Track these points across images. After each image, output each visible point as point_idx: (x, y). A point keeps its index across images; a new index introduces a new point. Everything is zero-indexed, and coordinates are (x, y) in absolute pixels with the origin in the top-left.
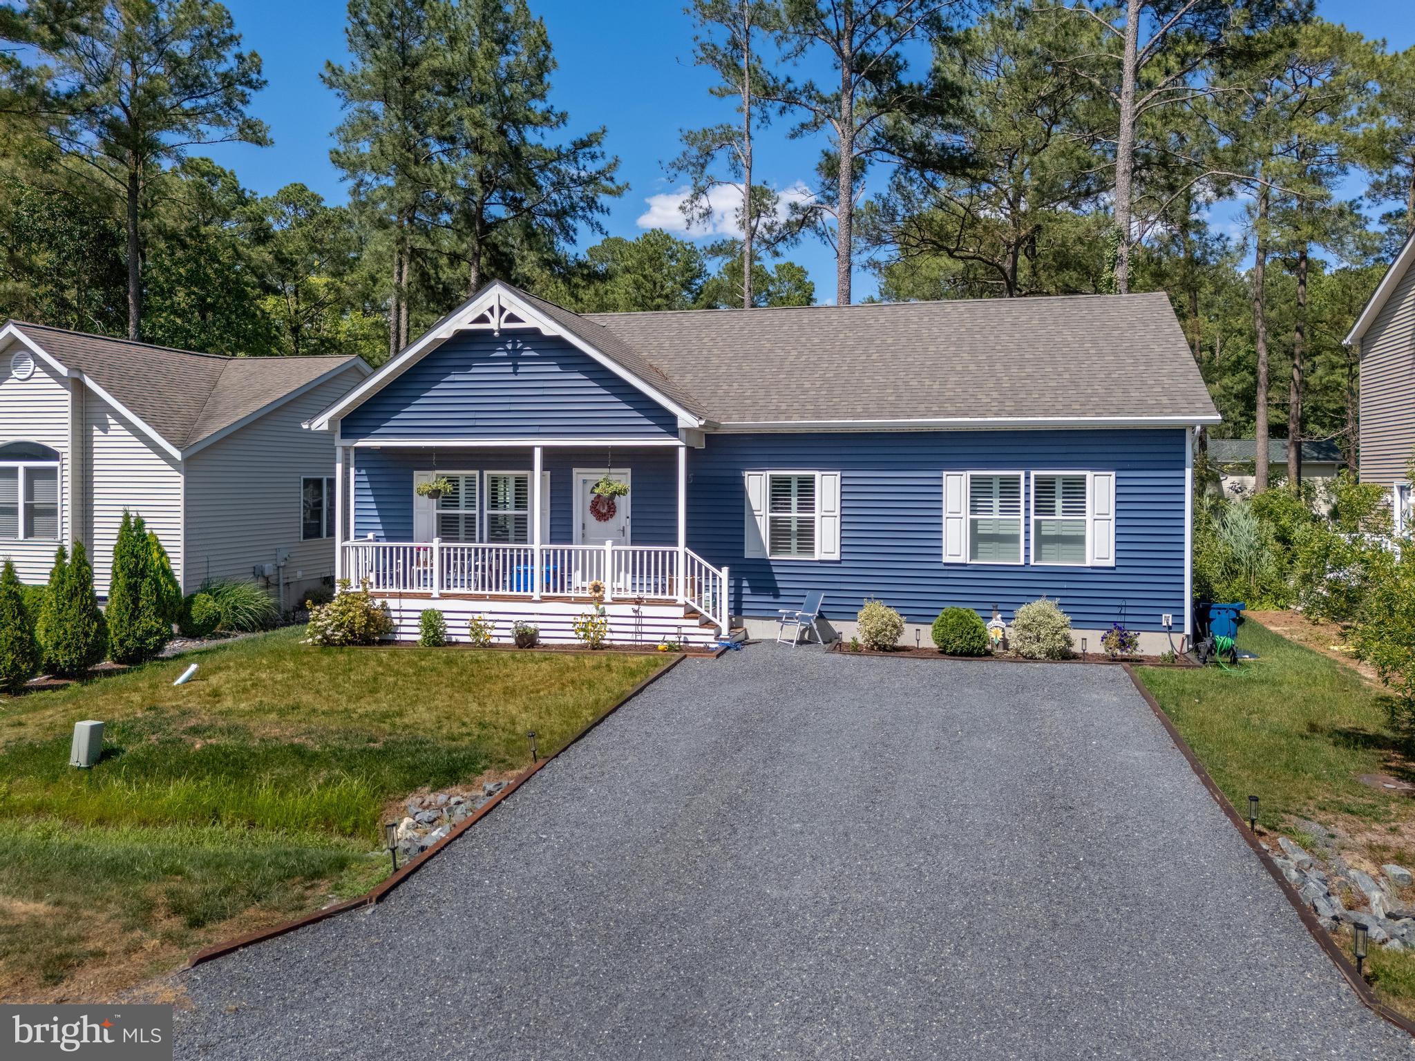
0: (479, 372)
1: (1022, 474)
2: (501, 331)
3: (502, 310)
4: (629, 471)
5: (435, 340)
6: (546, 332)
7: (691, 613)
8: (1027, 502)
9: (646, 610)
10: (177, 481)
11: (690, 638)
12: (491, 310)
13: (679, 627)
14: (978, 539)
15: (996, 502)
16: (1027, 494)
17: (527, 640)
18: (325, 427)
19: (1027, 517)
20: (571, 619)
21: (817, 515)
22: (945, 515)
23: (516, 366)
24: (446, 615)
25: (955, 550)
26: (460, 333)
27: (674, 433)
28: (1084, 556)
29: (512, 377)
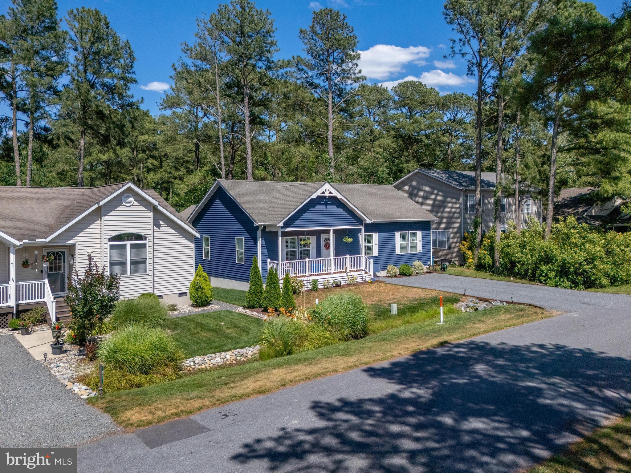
0: (317, 207)
1: (408, 232)
2: (328, 196)
3: (328, 190)
6: (338, 197)
7: (366, 272)
11: (366, 279)
12: (326, 190)
14: (401, 248)
15: (404, 239)
16: (409, 237)
17: (339, 284)
19: (409, 242)
21: (373, 244)
22: (396, 242)
23: (326, 206)
25: (398, 251)
26: (318, 196)
27: (362, 225)
28: (416, 250)
29: (325, 209)
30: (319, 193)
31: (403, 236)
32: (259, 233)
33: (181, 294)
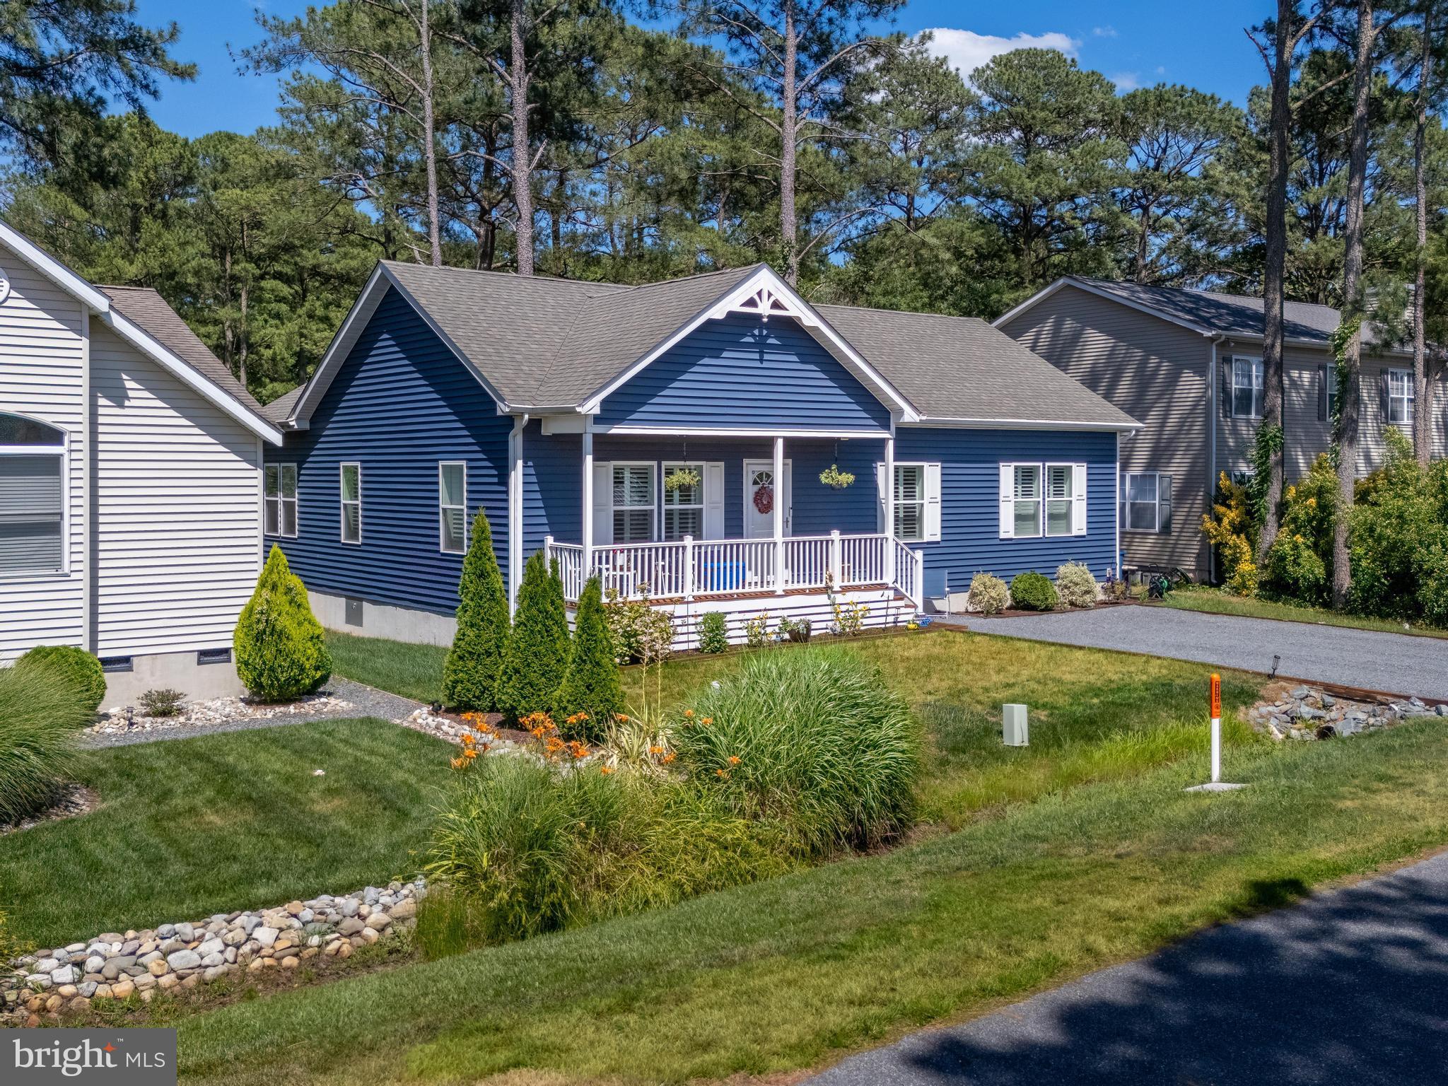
0: (729, 356)
1: (1041, 465)
3: (770, 295)
4: (790, 461)
5: (708, 321)
6: (807, 322)
7: (900, 595)
8: (1044, 487)
12: (759, 294)
14: (1018, 518)
15: (1024, 488)
16: (1044, 481)
17: (799, 633)
19: (1044, 499)
21: (925, 501)
22: (1001, 498)
23: (761, 353)
25: (1007, 527)
26: (731, 315)
27: (886, 427)
28: (1069, 529)
29: (758, 364)
30: (733, 303)
31: (1026, 478)
32: (516, 442)
33: (205, 656)
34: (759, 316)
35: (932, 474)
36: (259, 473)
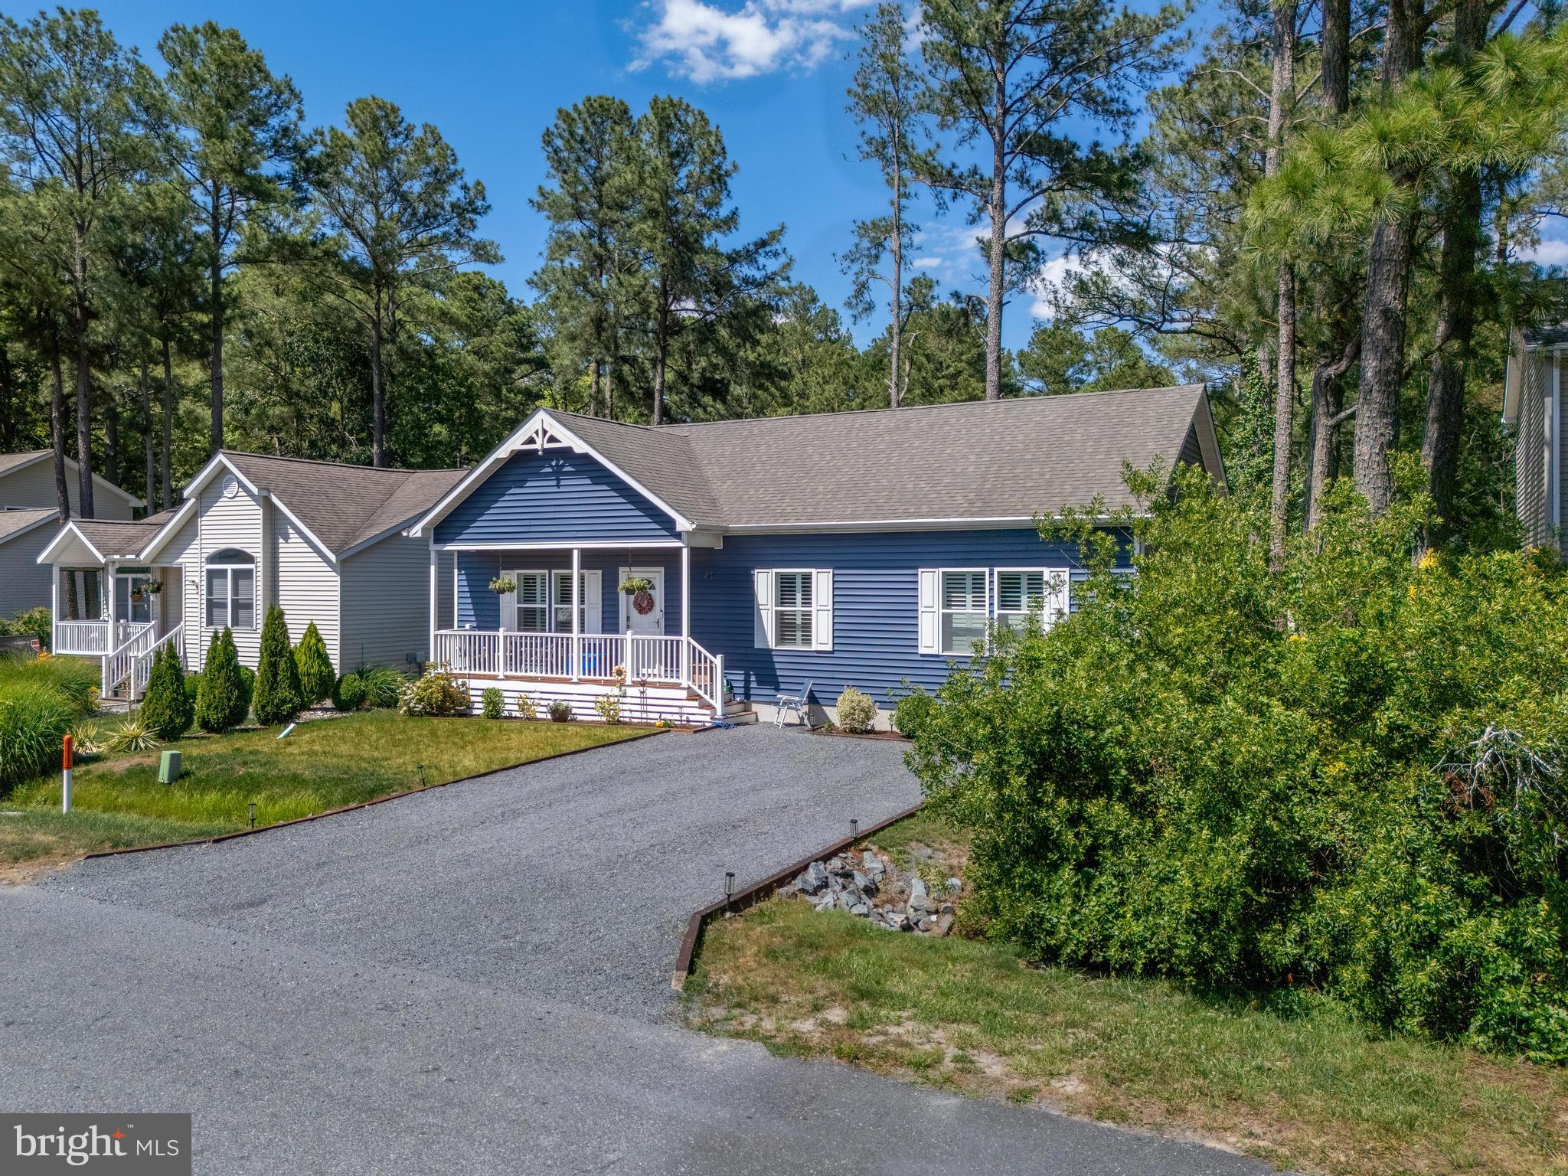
0: (534, 485)
1: (987, 570)
2: (545, 451)
4: (662, 569)
5: (497, 460)
6: (577, 450)
7: (693, 696)
8: (991, 597)
9: (650, 692)
10: (336, 580)
11: (691, 718)
12: (537, 433)
13: (681, 707)
14: (949, 631)
15: (969, 598)
16: (991, 590)
17: (561, 715)
18: (419, 534)
19: (991, 612)
20: (593, 698)
21: (813, 609)
22: (920, 609)
23: (558, 480)
24: (506, 694)
25: (929, 639)
26: (515, 453)
29: (556, 489)
30: (516, 443)
34: (536, 451)
35: (822, 581)
36: (338, 578)
